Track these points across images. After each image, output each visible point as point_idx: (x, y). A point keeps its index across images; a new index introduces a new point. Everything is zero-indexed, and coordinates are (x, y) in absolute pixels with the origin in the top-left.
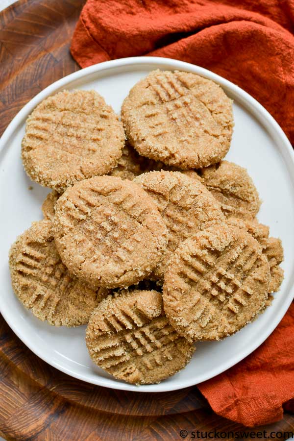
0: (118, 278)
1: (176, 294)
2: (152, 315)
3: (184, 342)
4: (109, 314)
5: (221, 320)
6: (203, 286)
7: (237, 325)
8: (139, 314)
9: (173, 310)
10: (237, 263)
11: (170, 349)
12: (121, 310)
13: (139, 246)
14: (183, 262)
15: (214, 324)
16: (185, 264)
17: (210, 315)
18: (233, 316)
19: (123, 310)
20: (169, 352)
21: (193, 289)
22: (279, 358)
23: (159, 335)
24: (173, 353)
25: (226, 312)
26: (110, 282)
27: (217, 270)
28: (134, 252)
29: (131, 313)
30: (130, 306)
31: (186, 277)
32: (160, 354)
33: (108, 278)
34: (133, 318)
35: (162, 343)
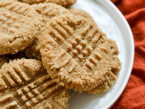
0: (11, 42)
1: (48, 45)
2: (35, 68)
3: (60, 95)
4: (5, 71)
5: (83, 72)
6: (67, 46)
7: (94, 78)
8: (26, 72)
9: (47, 57)
10: (88, 36)
11: (50, 101)
12: (13, 67)
13: (24, 24)
14: (52, 26)
15: (78, 73)
16: (53, 28)
17: (73, 65)
18: (90, 71)
19: (15, 67)
20: (49, 103)
21: (60, 46)
22: (131, 103)
23: (41, 89)
24: (53, 103)
25: (85, 67)
26: (5, 45)
27: (75, 37)
28: (21, 28)
29: (20, 70)
30: (20, 65)
31: (55, 37)
32: (43, 106)
33: (4, 42)
34: (21, 74)
35: (44, 96)
